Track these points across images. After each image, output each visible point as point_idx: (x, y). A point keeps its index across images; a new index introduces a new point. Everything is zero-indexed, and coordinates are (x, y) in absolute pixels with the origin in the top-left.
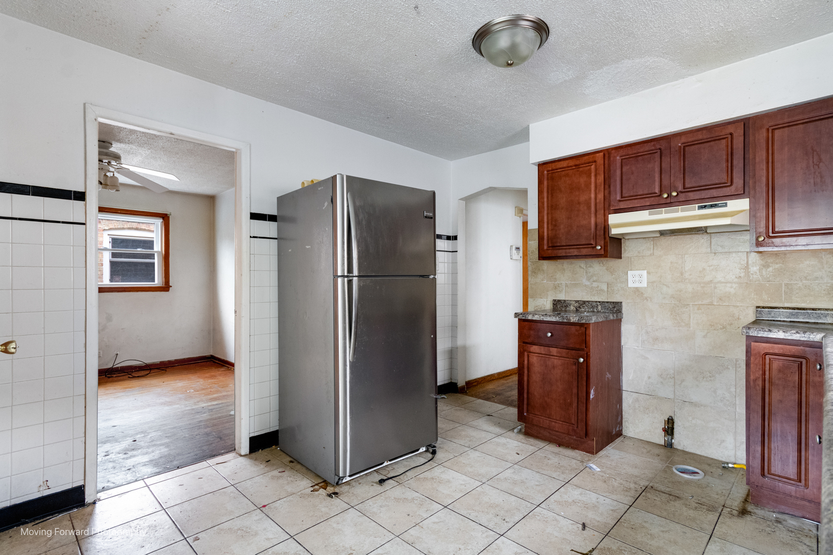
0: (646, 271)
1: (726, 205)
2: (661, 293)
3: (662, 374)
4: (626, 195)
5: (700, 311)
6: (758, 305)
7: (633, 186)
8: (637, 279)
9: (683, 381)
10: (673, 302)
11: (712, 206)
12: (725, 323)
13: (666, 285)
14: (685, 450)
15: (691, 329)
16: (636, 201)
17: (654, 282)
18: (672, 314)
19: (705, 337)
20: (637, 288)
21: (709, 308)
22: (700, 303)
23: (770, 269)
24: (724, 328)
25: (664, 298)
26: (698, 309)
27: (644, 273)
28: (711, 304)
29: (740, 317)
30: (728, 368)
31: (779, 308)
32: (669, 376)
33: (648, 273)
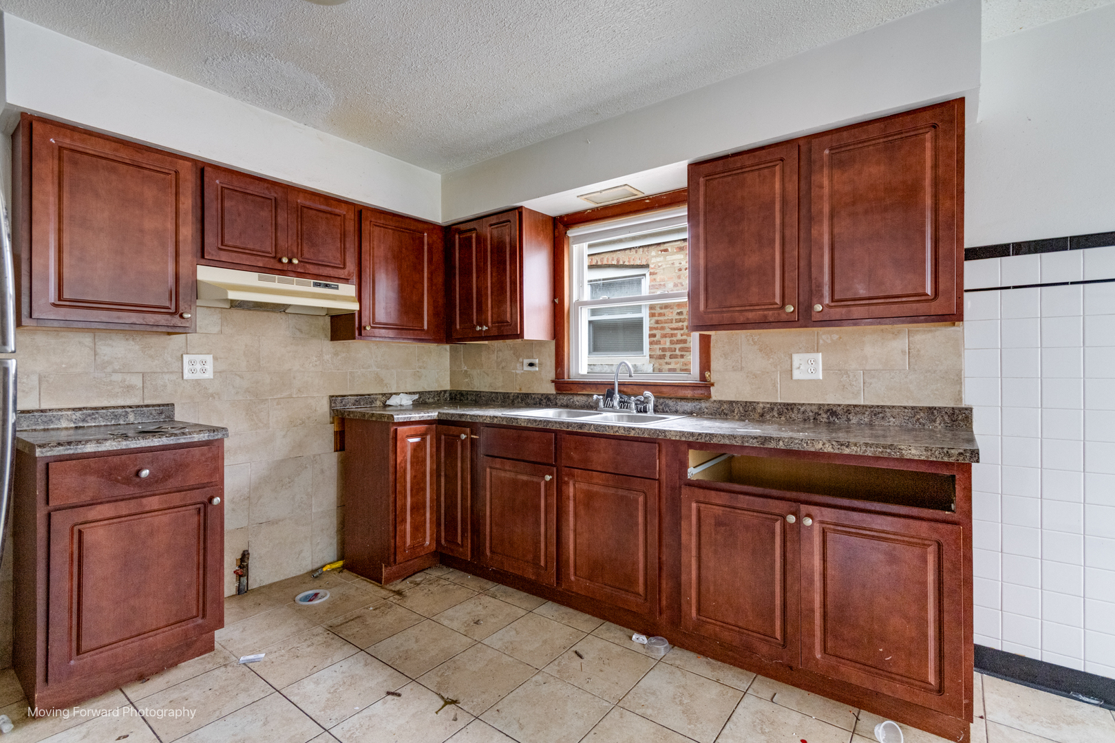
0: (212, 356)
1: (337, 288)
2: (233, 387)
3: (233, 498)
4: (230, 244)
5: (280, 406)
6: (332, 394)
7: (240, 234)
8: (198, 367)
9: (260, 497)
10: (249, 398)
11: (326, 286)
12: (304, 418)
13: (239, 376)
14: (262, 585)
15: (270, 429)
16: (244, 256)
17: (224, 371)
18: (247, 414)
19: (284, 436)
20: (197, 380)
21: (288, 402)
22: (279, 396)
23: (340, 357)
24: (303, 422)
25: (237, 393)
26: (278, 404)
27: (209, 358)
28: (290, 397)
29: (317, 409)
30: (306, 467)
31: (348, 396)
32: (242, 498)
33: (215, 359)
